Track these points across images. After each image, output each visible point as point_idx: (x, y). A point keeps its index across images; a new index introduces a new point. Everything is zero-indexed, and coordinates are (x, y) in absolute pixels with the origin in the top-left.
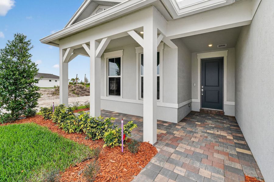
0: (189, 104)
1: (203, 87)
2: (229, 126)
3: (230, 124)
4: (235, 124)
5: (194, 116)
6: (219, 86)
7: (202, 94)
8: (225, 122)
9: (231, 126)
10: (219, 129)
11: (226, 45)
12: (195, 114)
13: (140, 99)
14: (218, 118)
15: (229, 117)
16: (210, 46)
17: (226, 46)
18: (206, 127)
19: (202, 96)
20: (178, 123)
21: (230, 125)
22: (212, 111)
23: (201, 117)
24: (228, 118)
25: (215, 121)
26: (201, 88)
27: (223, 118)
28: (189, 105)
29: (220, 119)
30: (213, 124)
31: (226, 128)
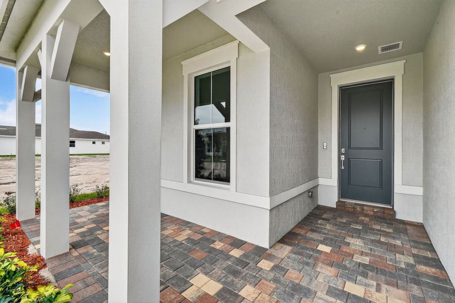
0: (309, 191)
1: (343, 150)
2: (411, 261)
3: (415, 251)
4: (429, 255)
5: (320, 222)
6: (381, 148)
7: (343, 168)
8: (398, 243)
9: (419, 263)
10: (383, 278)
11: (401, 43)
12: (325, 216)
13: (192, 180)
14: (378, 228)
15: (408, 227)
16: (361, 48)
17: (400, 47)
18: (345, 268)
19: (341, 173)
20: (271, 247)
21: (414, 256)
22: (365, 208)
23: (336, 225)
24: (406, 230)
25: (373, 241)
26: (340, 154)
27: (392, 231)
28: (312, 194)
29: (386, 234)
30: (367, 254)
31: (402, 269)
